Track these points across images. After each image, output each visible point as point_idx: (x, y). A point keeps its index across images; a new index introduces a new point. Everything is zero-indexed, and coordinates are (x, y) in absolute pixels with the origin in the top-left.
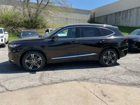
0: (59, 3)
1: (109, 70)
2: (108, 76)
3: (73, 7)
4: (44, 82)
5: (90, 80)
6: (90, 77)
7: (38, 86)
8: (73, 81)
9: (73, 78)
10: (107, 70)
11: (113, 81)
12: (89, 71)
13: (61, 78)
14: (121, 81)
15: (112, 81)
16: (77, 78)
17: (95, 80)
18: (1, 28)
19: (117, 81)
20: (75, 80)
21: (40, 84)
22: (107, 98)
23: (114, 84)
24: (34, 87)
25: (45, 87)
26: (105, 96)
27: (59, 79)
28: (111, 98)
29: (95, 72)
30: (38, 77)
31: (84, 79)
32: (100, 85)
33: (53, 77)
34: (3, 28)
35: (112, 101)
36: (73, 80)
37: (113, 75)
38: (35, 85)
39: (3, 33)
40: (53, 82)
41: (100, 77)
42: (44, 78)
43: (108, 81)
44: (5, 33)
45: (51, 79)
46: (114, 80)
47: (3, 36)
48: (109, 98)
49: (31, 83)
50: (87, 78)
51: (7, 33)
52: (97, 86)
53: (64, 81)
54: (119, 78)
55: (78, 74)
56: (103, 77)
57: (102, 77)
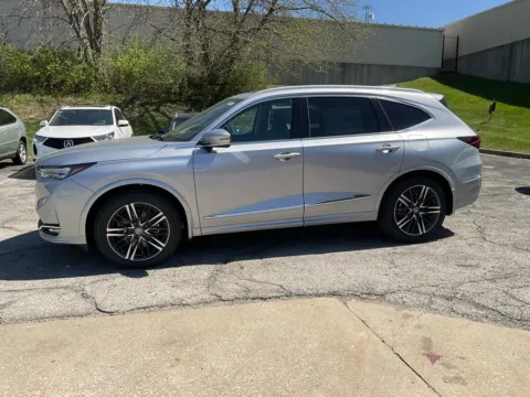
0: (313, 8)
1: (477, 266)
2: (467, 288)
3: (374, 19)
4: (219, 293)
5: (390, 297)
6: (394, 287)
7: (199, 303)
8: (323, 298)
9: (325, 287)
10: (470, 266)
11: (484, 307)
12: (396, 267)
13: (282, 283)
14: (517, 311)
15: (478, 306)
16: (341, 286)
17: (409, 298)
18: (108, 108)
19: (500, 308)
20: (333, 294)
21: (206, 296)
22: (441, 368)
23: (484, 320)
24: (184, 305)
25: (221, 308)
26: (433, 358)
27: (273, 287)
28: (454, 367)
29: (418, 271)
30: (206, 274)
31: (369, 294)
32: (427, 318)
33: (254, 277)
34: (114, 107)
35: (457, 379)
36: (323, 295)
37: (491, 285)
38: (190, 301)
39: (112, 123)
40: (251, 295)
41: (434, 289)
42: (225, 280)
43: (462, 308)
44: (121, 122)
45: (249, 284)
46: (491, 304)
47: (113, 134)
48: (448, 366)
49: (179, 291)
50: (379, 289)
51: (126, 122)
52: (412, 323)
53: (289, 295)
54: (514, 298)
55: (348, 272)
56: (447, 292)
57: (442, 292)
